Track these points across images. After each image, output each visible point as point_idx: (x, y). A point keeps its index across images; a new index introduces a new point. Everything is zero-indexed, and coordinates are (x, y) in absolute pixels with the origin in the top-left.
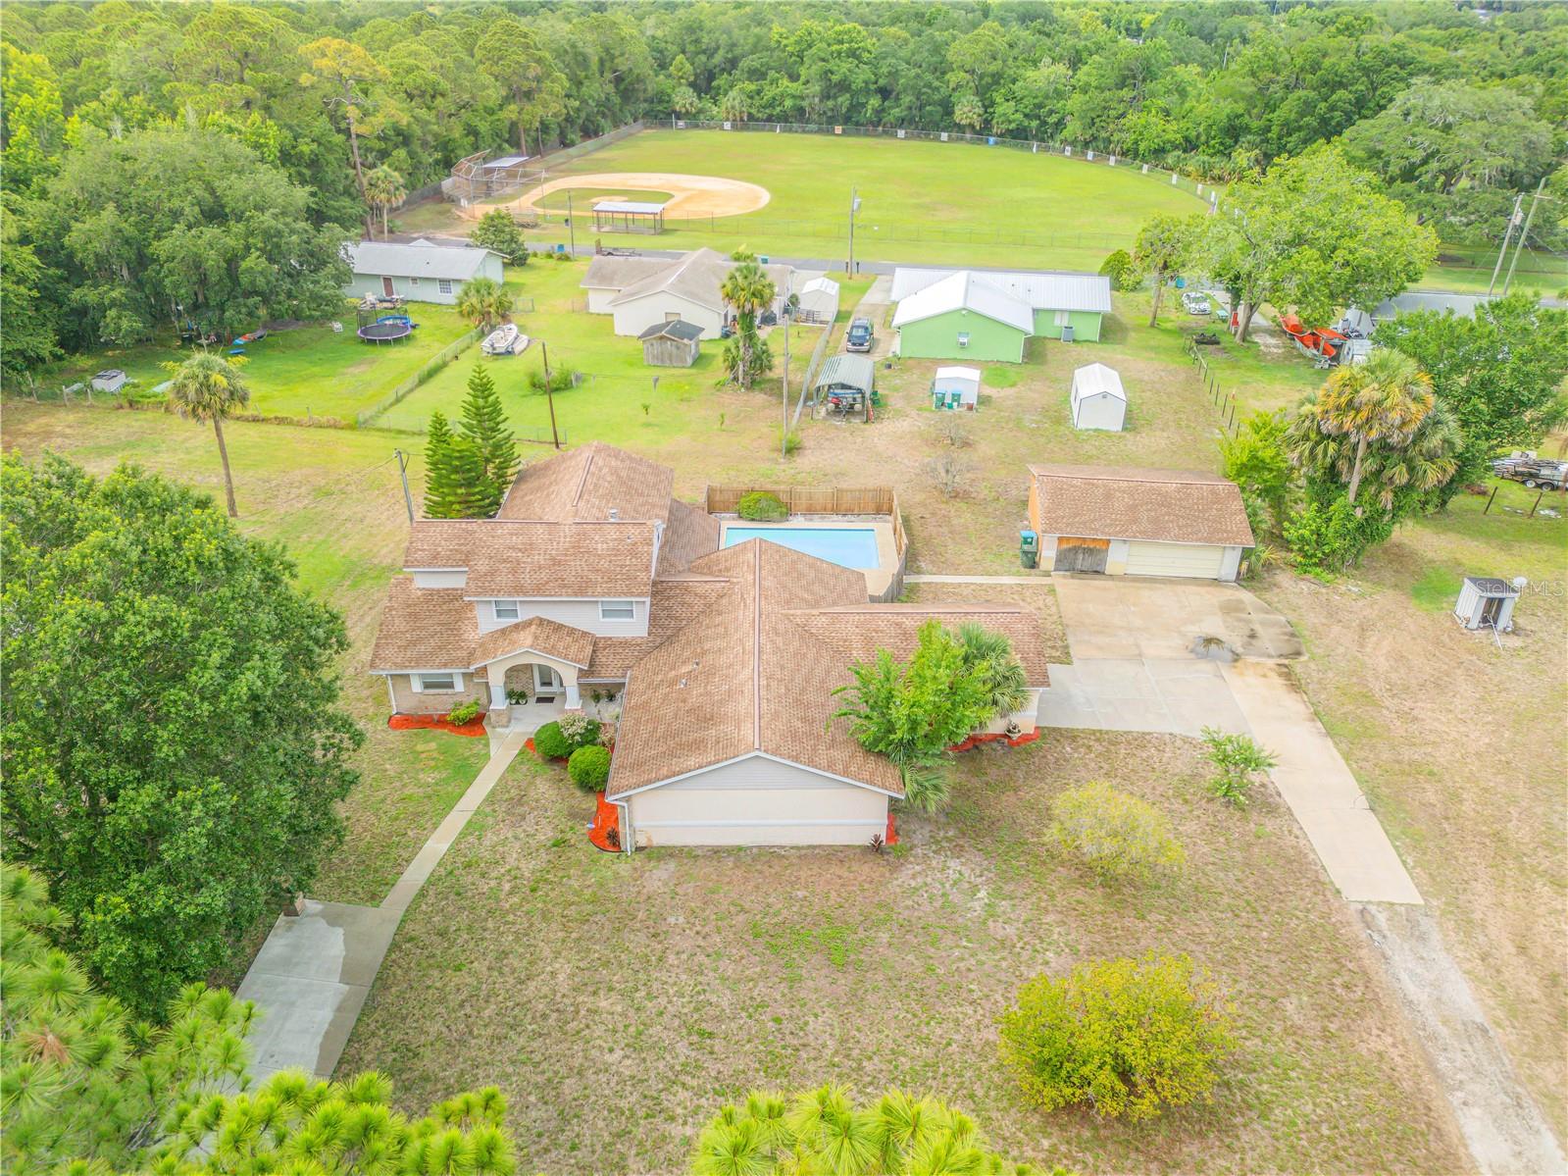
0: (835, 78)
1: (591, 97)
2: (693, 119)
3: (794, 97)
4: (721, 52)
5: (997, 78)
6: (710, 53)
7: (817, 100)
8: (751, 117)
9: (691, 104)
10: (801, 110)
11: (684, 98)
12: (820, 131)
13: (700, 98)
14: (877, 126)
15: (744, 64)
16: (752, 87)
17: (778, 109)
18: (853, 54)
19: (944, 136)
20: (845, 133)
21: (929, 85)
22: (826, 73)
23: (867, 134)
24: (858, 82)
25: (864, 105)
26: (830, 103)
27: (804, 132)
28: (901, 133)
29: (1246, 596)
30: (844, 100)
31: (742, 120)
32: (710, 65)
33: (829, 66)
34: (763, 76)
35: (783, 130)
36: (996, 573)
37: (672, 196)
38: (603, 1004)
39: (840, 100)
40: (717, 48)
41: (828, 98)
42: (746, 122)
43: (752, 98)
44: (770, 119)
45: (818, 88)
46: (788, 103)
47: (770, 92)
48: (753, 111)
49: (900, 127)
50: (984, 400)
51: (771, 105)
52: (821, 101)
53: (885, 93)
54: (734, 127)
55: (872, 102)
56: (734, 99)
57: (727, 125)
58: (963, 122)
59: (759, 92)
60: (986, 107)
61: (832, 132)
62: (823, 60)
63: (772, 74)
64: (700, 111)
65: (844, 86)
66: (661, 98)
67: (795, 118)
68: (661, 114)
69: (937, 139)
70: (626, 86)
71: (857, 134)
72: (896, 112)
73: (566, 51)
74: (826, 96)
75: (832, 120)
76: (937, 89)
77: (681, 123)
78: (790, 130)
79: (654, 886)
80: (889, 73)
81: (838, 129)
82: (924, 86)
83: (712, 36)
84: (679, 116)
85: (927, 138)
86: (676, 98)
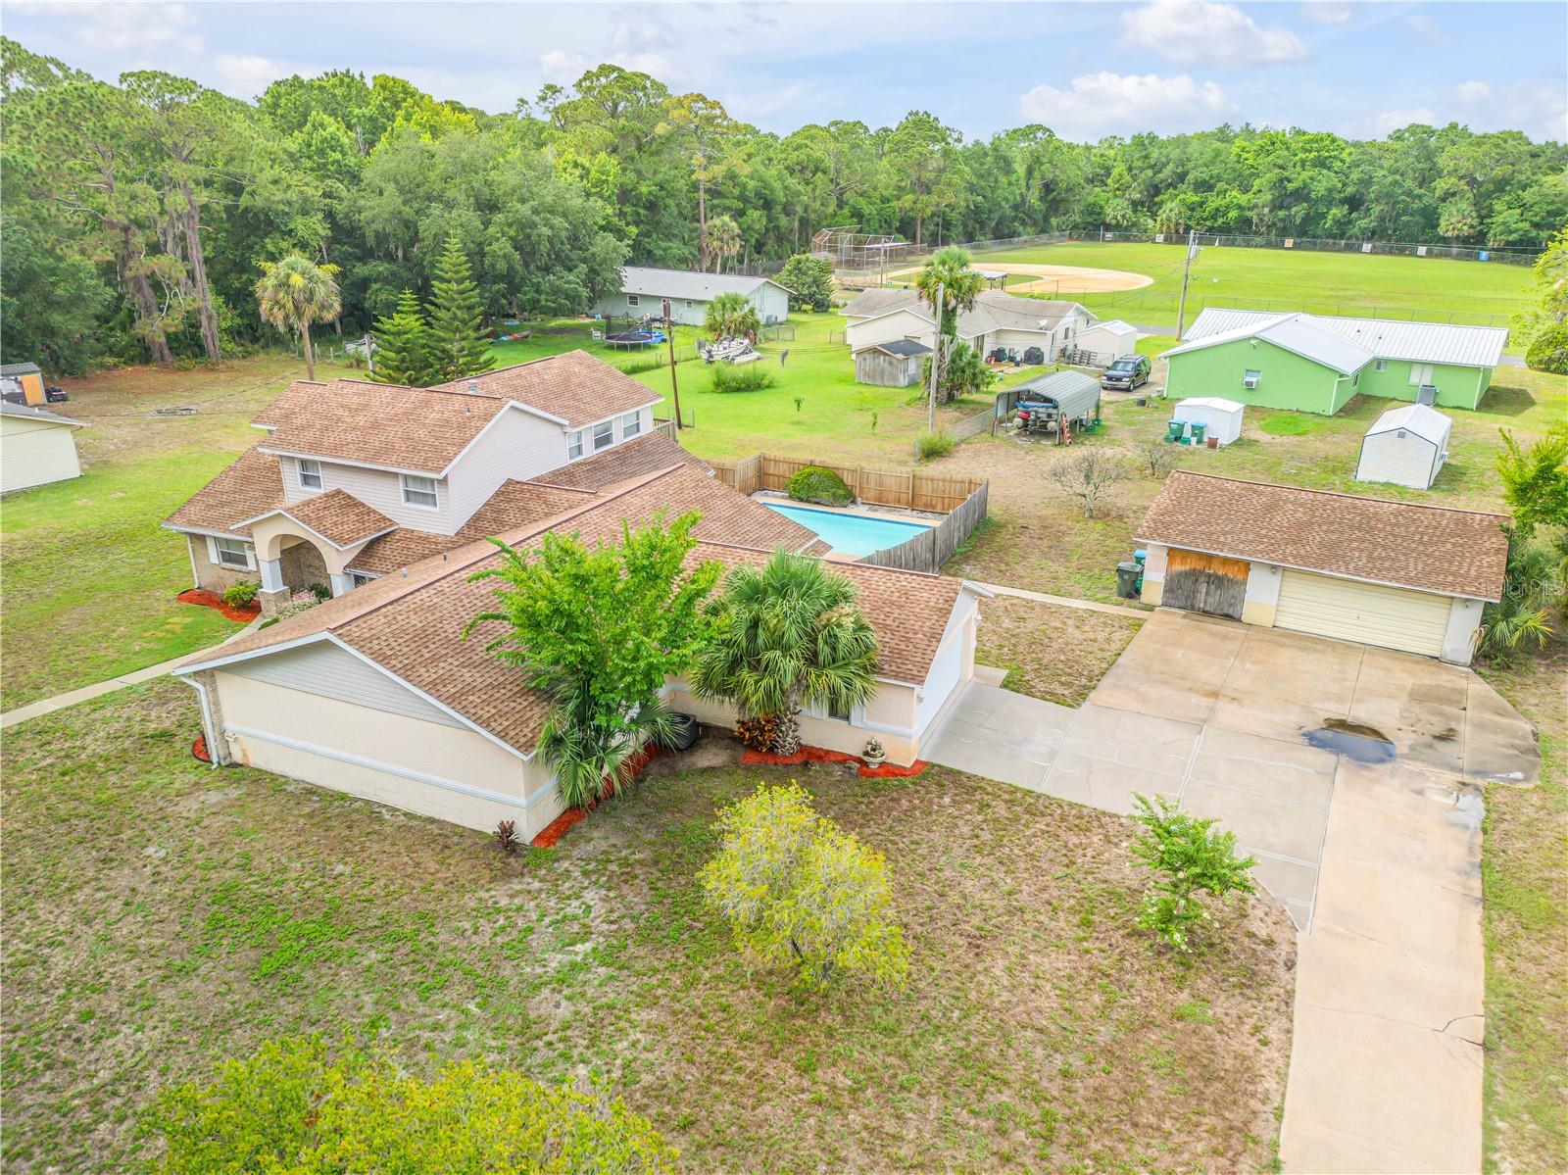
0: (1290, 187)
2: (1125, 232)
3: (1240, 207)
4: (1170, 167)
5: (1501, 185)
6: (1157, 168)
7: (1266, 210)
8: (1188, 229)
9: (1123, 216)
10: (1248, 221)
11: (1117, 209)
12: (1269, 245)
13: (1135, 211)
14: (1341, 239)
15: (1190, 177)
16: (1195, 199)
17: (1220, 221)
18: (1321, 163)
19: (1422, 250)
20: (1296, 247)
21: (1409, 194)
22: (1281, 180)
23: (1324, 248)
24: (1319, 189)
25: (1323, 216)
26: (1281, 214)
27: (1248, 246)
28: (1367, 247)
29: (1477, 687)
30: (1299, 211)
31: (1177, 231)
32: (1157, 180)
33: (1286, 174)
34: (1211, 188)
35: (1223, 244)
37: (1041, 278)
39: (1294, 209)
40: (1164, 165)
41: (1281, 208)
42: (1181, 234)
43: (1193, 210)
44: (1211, 231)
45: (1269, 197)
46: (1233, 214)
47: (1214, 202)
48: (1192, 223)
49: (1369, 240)
51: (1214, 217)
52: (1271, 211)
53: (1354, 203)
54: (1168, 240)
55: (1334, 211)
56: (1171, 207)
57: (1160, 238)
58: (1449, 234)
59: (1201, 204)
60: (1481, 218)
61: (1280, 246)
62: (1281, 167)
63: (1221, 185)
64: (1135, 224)
65: (1301, 195)
66: (1093, 209)
67: (1237, 230)
69: (1414, 254)
70: (1054, 198)
71: (1313, 247)
72: (1363, 223)
74: (1278, 204)
75: (1284, 232)
76: (1420, 197)
77: (1109, 235)
78: (1233, 244)
79: (189, 807)
80: (1361, 181)
81: (1289, 243)
82: (1403, 193)
83: (1165, 151)
84: (1108, 227)
85: (1401, 252)
86: (1109, 210)
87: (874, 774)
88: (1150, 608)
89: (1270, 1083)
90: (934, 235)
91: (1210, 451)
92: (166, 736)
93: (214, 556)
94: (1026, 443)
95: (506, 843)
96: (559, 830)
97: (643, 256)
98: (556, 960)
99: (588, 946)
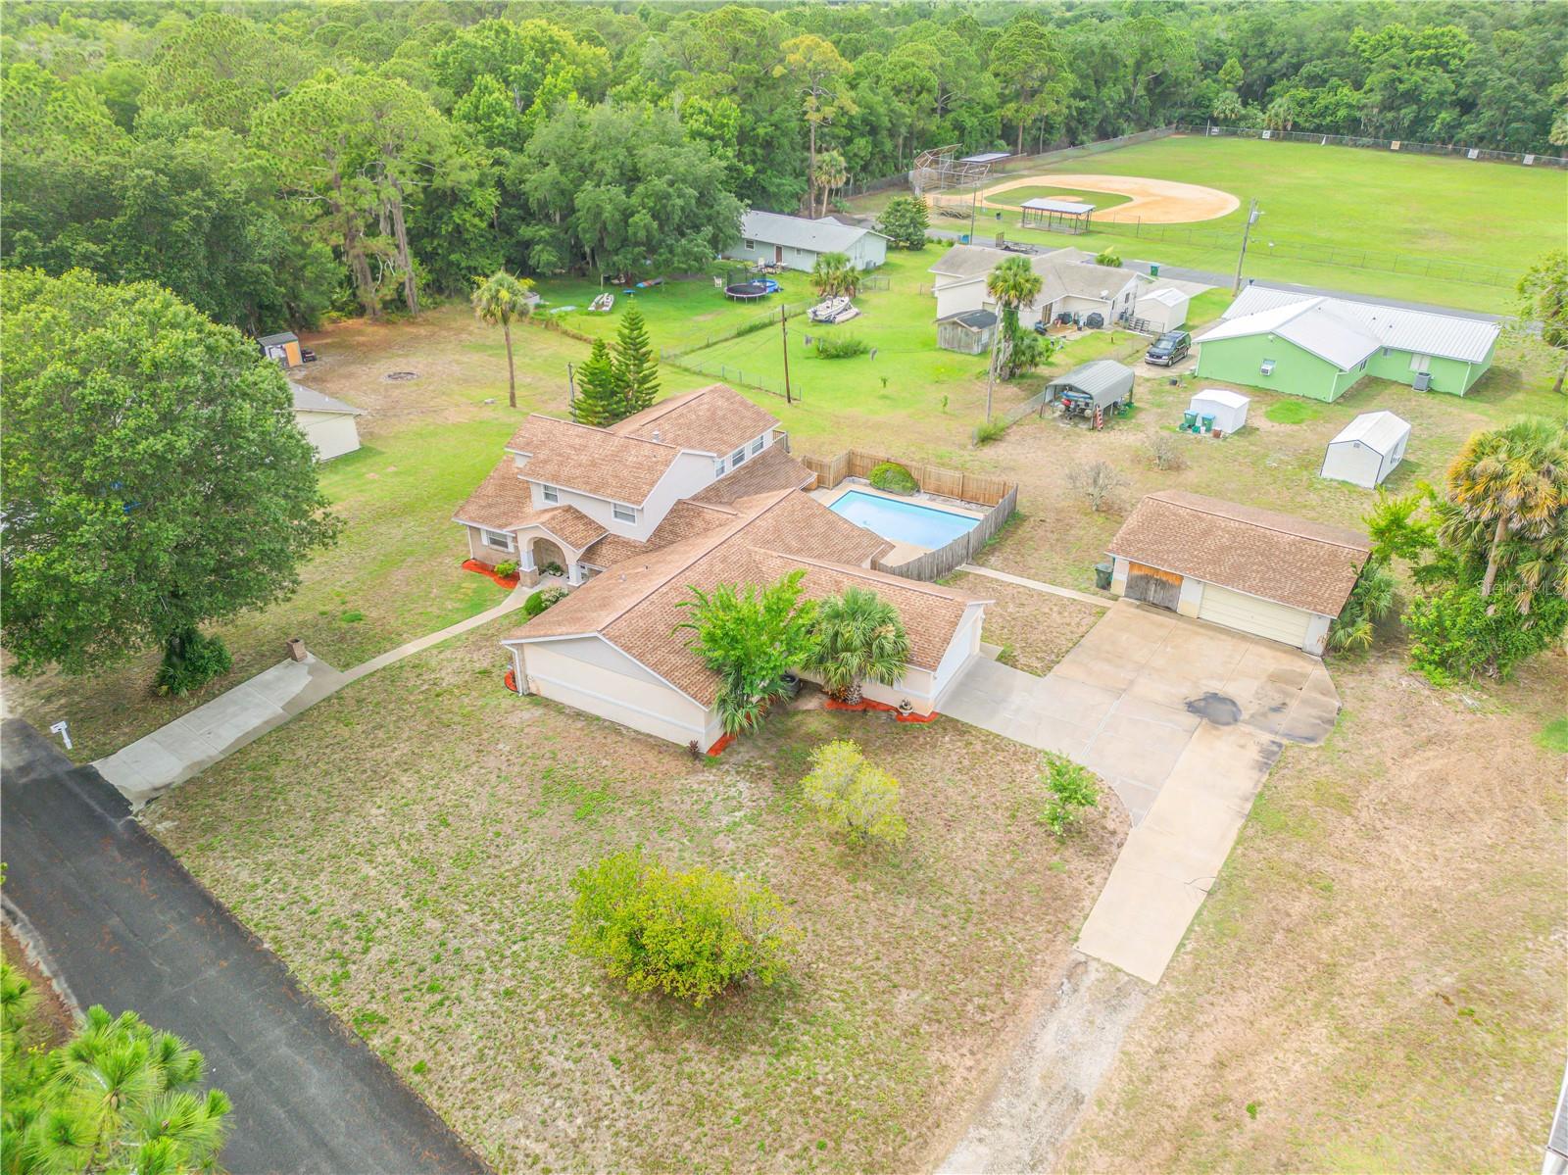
0: (1402, 88)
1: (1112, 100)
2: (1231, 126)
3: (1350, 106)
4: (1285, 56)
6: (1271, 57)
7: (1376, 111)
8: (1295, 125)
9: (1232, 111)
10: (1357, 121)
11: (1226, 102)
12: (1376, 146)
13: (1245, 104)
14: (1448, 144)
15: (1304, 71)
16: (1304, 94)
17: (1329, 119)
18: (1439, 61)
19: (1529, 159)
20: (1403, 149)
21: (1523, 99)
22: (1393, 81)
23: (1430, 152)
24: (1431, 92)
25: (1432, 119)
26: (1390, 115)
27: (1355, 145)
28: (1473, 153)
29: (1320, 673)
30: (1408, 113)
31: (1285, 128)
32: (1269, 71)
33: (1398, 74)
34: (1324, 82)
35: (1330, 142)
36: (1062, 585)
37: (1131, 200)
38: (404, 779)
39: (1403, 111)
40: (1281, 54)
41: (1391, 108)
42: (1290, 132)
43: (1302, 106)
44: (1318, 129)
45: (1379, 98)
46: (1342, 113)
47: (1325, 99)
48: (1301, 120)
49: (1476, 146)
50: (1245, 431)
51: (1322, 114)
52: (1380, 112)
53: (1467, 106)
54: (1275, 137)
55: (1443, 115)
56: (1280, 105)
57: (1267, 134)
58: (1559, 143)
59: (1312, 100)
61: (1387, 148)
62: (1395, 67)
63: (1335, 81)
64: (1244, 118)
65: (1412, 96)
66: (1201, 102)
67: (1346, 130)
68: (1198, 120)
69: (1520, 162)
70: (1161, 89)
71: (1420, 151)
72: (1472, 128)
73: (1093, 53)
74: (1387, 106)
75: (1391, 135)
76: (1533, 103)
77: (1216, 130)
78: (1340, 143)
79: (514, 720)
80: (1475, 83)
81: (1396, 145)
82: (1516, 99)
83: (1281, 40)
84: (1215, 122)
85: (1509, 160)
86: (1216, 103)
87: (905, 720)
88: (1115, 598)
89: (1087, 903)
90: (1036, 140)
91: (1215, 441)
92: (486, 673)
93: (485, 541)
94: (1065, 426)
95: (693, 751)
96: (723, 745)
97: (757, 195)
98: (726, 820)
99: (742, 813)
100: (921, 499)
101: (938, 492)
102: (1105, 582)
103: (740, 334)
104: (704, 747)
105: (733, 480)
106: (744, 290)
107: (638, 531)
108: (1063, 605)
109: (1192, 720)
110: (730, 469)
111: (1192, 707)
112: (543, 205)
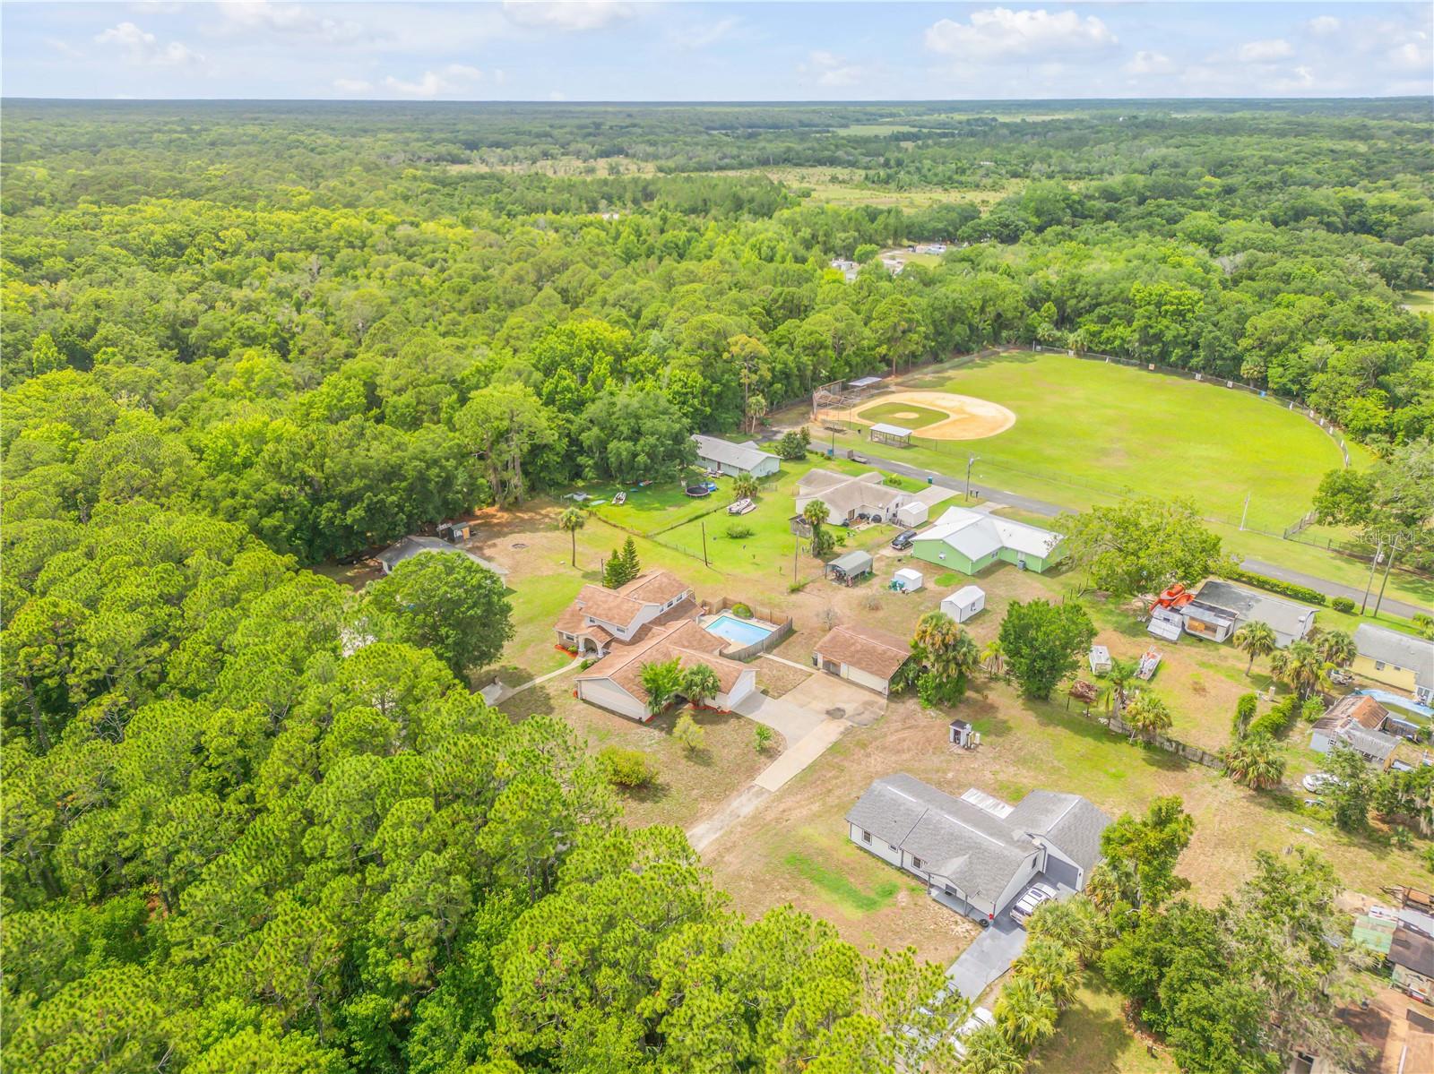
0: (1152, 331)
2: (1052, 345)
3: (1123, 339)
4: (1088, 299)
5: (1278, 348)
6: (1081, 297)
7: (1137, 344)
8: (1089, 348)
9: (1050, 335)
10: (1126, 350)
11: (1045, 329)
12: (1140, 366)
13: (1058, 330)
14: (1183, 368)
15: (1098, 310)
16: (1094, 328)
17: (1110, 346)
18: (1179, 314)
19: (1230, 384)
20: (1156, 370)
21: (1224, 345)
22: (1147, 326)
23: (1174, 373)
24: (1170, 336)
25: (1171, 352)
26: (1146, 348)
27: (1128, 364)
28: (1198, 376)
29: (884, 702)
30: (1156, 348)
31: (1083, 350)
33: (1150, 322)
34: (1108, 320)
35: (1113, 361)
36: (800, 663)
37: (948, 416)
39: (1154, 346)
40: (1085, 296)
41: (1146, 344)
42: (1085, 352)
43: (1093, 336)
44: (1104, 352)
45: (1139, 336)
46: (1118, 343)
47: (1108, 332)
48: (1093, 346)
49: (1200, 372)
50: (919, 590)
51: (1106, 343)
52: (1140, 345)
54: (1077, 354)
55: (1178, 350)
56: (1081, 333)
57: (1072, 353)
58: (1246, 376)
59: (1100, 332)
60: (1267, 367)
61: (1147, 368)
63: (1115, 320)
64: (1059, 339)
65: (1158, 337)
66: (1031, 330)
67: (1121, 354)
68: (1030, 341)
69: (1225, 385)
70: (1000, 322)
71: (1167, 372)
72: (1196, 360)
73: (946, 306)
74: (1144, 342)
75: (1149, 361)
76: (1230, 349)
77: (1039, 348)
78: (1118, 362)
79: (577, 708)
81: (1152, 367)
82: (1220, 345)
83: (1086, 287)
84: (1039, 342)
85: (1217, 383)
86: (1040, 330)
87: (718, 712)
88: (817, 669)
89: (762, 771)
90: (907, 362)
91: (902, 594)
92: (568, 690)
93: (565, 638)
94: (833, 585)
95: (639, 721)
96: (651, 719)
97: (708, 426)
98: (648, 742)
99: (654, 741)
100: (753, 622)
101: (761, 618)
102: (816, 664)
103: (690, 521)
104: (644, 720)
105: (667, 614)
106: (697, 491)
107: (626, 637)
108: (796, 671)
109: (825, 716)
110: (666, 609)
111: (828, 713)
112: (590, 447)
